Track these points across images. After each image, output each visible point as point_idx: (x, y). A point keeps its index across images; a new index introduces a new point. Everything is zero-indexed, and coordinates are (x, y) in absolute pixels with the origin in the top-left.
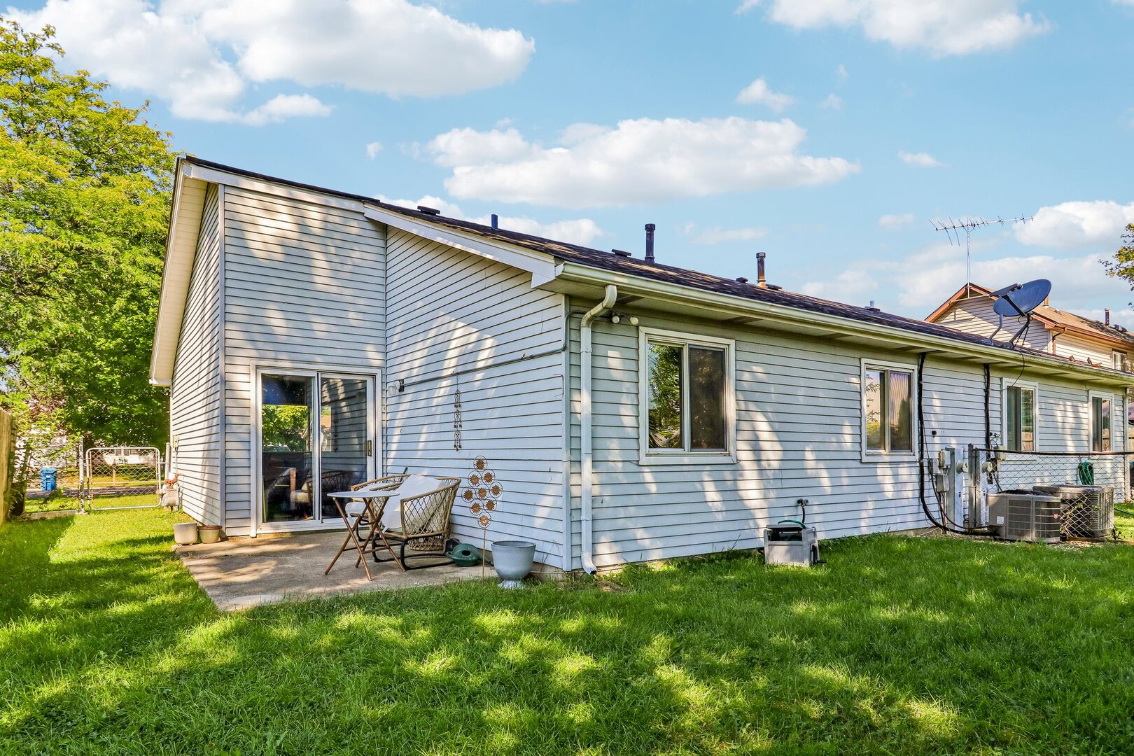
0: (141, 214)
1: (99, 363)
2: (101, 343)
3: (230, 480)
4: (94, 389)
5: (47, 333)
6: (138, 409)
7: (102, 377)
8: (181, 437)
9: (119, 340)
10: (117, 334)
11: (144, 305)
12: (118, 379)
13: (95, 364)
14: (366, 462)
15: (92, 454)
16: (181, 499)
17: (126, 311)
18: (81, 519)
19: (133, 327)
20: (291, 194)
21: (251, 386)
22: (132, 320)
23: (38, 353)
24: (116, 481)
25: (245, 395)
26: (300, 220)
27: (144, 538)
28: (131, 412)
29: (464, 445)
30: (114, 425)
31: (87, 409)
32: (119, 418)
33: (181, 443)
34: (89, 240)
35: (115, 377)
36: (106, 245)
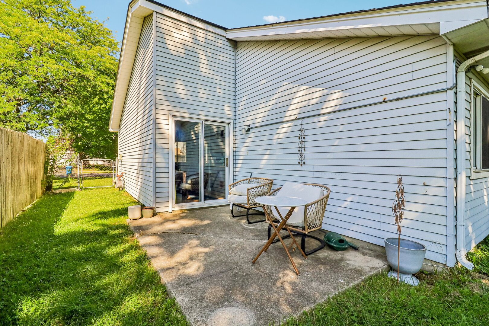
0: (104, 62)
1: (87, 125)
2: (88, 116)
3: (158, 180)
4: (85, 135)
5: (65, 110)
6: (102, 143)
7: (88, 130)
8: (123, 155)
9: (95, 115)
10: (94, 113)
11: (105, 101)
12: (95, 131)
13: (86, 125)
14: (225, 169)
15: (83, 162)
16: (124, 184)
17: (98, 104)
18: (78, 193)
19: (101, 110)
20: (190, 21)
21: (170, 127)
22: (101, 107)
23: (61, 119)
24: (94, 171)
25: (166, 132)
26: (193, 36)
27: (109, 210)
28: (100, 144)
29: (307, 162)
30: (93, 150)
31: (82, 143)
32: (95, 147)
33: (123, 158)
34: (83, 71)
35: (94, 130)
36: (90, 73)
